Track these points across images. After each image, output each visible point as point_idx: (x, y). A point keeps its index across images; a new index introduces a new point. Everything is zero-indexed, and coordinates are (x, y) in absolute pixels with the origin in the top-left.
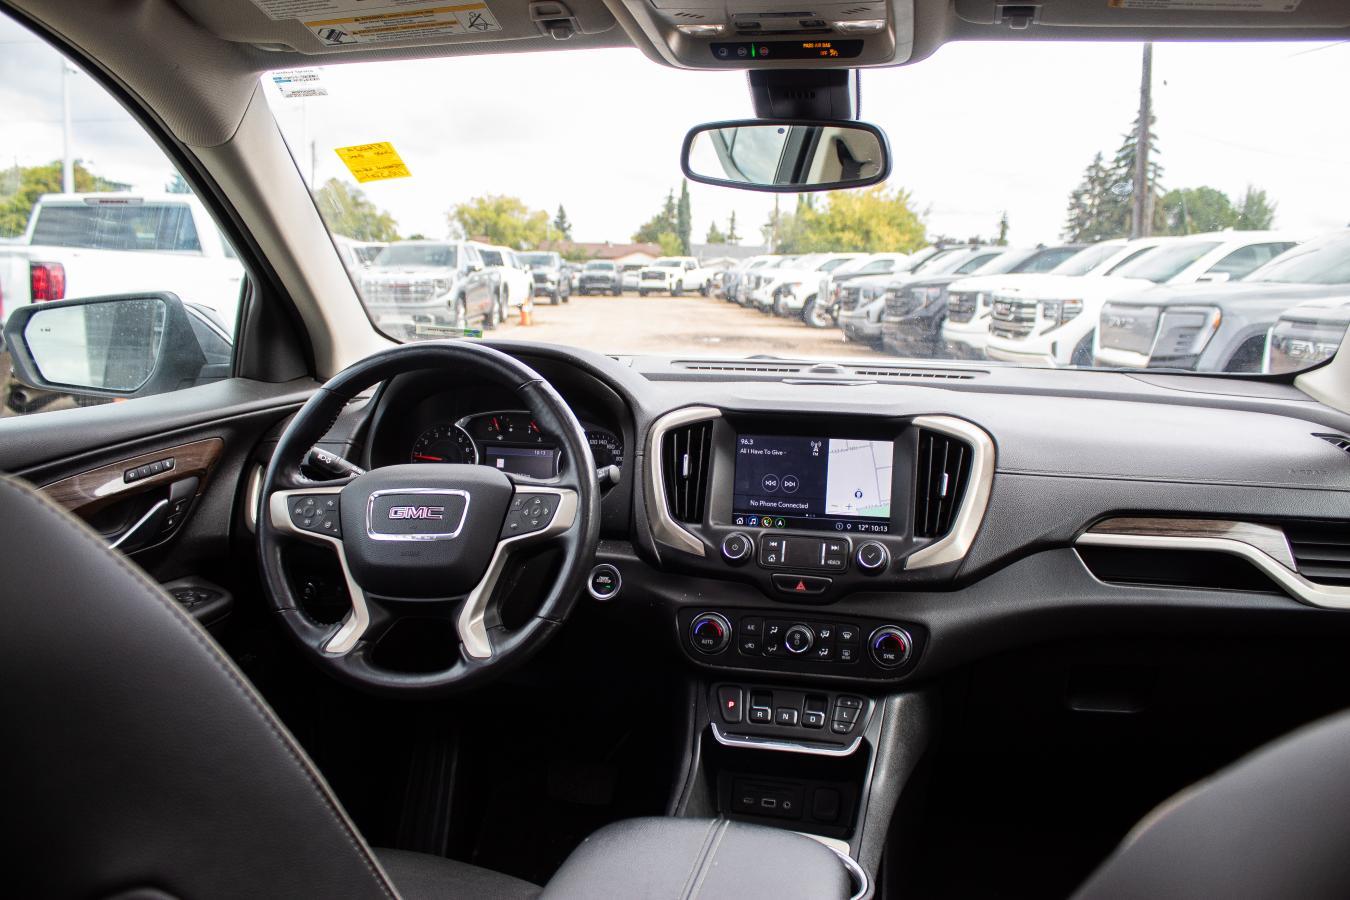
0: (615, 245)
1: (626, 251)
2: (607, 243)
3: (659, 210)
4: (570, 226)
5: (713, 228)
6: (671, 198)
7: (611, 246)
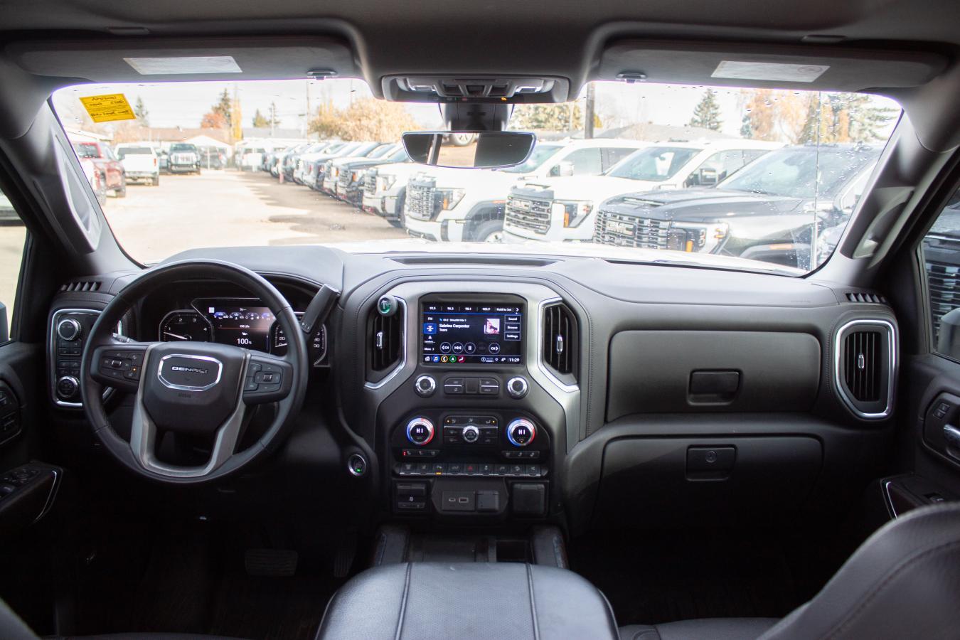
0: (184, 129)
1: (192, 133)
2: (178, 127)
3: (217, 103)
4: (147, 113)
5: (258, 113)
6: (225, 94)
7: (181, 130)
